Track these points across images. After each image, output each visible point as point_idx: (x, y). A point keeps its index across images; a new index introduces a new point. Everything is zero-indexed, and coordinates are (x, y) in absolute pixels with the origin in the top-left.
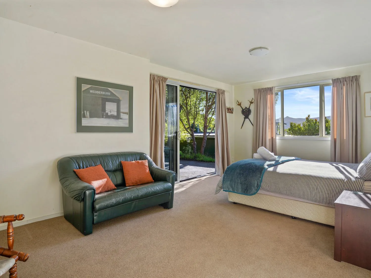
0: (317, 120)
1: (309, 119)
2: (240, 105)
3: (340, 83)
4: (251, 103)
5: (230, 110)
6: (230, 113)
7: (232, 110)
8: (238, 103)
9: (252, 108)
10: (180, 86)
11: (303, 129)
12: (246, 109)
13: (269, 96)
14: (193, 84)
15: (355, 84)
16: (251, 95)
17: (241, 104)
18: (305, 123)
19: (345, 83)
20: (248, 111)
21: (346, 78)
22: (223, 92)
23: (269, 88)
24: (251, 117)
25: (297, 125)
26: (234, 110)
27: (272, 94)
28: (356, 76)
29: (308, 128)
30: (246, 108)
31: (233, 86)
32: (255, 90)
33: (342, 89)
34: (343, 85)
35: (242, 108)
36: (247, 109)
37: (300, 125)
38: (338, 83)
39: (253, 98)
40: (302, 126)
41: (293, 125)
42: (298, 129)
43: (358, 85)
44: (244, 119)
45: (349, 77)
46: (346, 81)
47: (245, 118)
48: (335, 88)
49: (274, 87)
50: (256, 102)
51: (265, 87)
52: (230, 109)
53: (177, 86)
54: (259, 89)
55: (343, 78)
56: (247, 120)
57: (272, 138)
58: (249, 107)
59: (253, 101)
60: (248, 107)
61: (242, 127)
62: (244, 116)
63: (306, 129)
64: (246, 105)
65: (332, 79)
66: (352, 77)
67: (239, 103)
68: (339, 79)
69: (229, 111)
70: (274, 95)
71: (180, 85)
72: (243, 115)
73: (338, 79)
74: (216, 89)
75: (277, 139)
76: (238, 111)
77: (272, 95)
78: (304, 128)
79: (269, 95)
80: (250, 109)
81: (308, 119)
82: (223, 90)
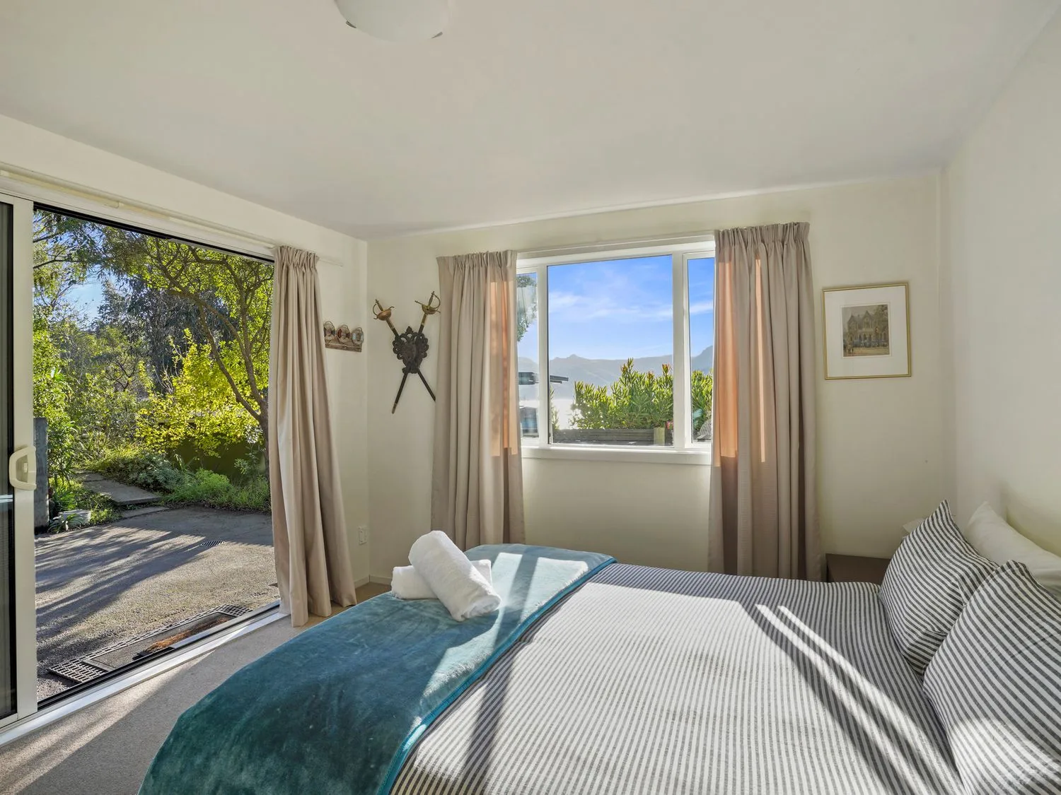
0: (652, 377)
1: (630, 370)
2: (385, 317)
3: (744, 247)
4: (428, 310)
5: (347, 339)
6: (348, 349)
7: (354, 338)
8: (378, 311)
9: (433, 331)
10: (38, 206)
11: (613, 405)
12: (410, 335)
13: (493, 287)
14: (118, 201)
15: (793, 251)
16: (427, 282)
17: (389, 315)
18: (620, 384)
19: (762, 247)
20: (416, 343)
21: (764, 232)
22: (309, 261)
23: (491, 254)
24: (428, 366)
25: (595, 391)
26: (365, 337)
27: (505, 277)
28: (797, 224)
29: (630, 404)
30: (409, 330)
31: (364, 245)
32: (442, 261)
33: (750, 269)
34: (753, 254)
35: (394, 331)
36: (413, 337)
37: (604, 391)
38: (737, 247)
39: (433, 294)
40: (609, 394)
41: (583, 391)
42: (600, 405)
43: (803, 259)
44: (402, 375)
45: (775, 227)
46: (763, 241)
47: (406, 372)
48: (727, 265)
49: (514, 252)
50: (443, 309)
51: (477, 252)
52: (348, 335)
53: (10, 207)
54: (455, 258)
55: (754, 230)
56: (413, 379)
57: (506, 452)
58: (422, 327)
59: (435, 304)
60: (416, 329)
61: (395, 407)
62: (401, 365)
63: (622, 406)
64: (408, 318)
65: (715, 231)
66: (785, 227)
67: (384, 309)
68: (742, 231)
69: (342, 340)
70: (511, 284)
71: (35, 203)
72: (399, 358)
73: (736, 231)
74: (272, 246)
75: (522, 456)
76: (378, 340)
77: (505, 283)
78: (617, 403)
79: (495, 281)
80: (423, 335)
81: (627, 370)
82: (308, 254)
